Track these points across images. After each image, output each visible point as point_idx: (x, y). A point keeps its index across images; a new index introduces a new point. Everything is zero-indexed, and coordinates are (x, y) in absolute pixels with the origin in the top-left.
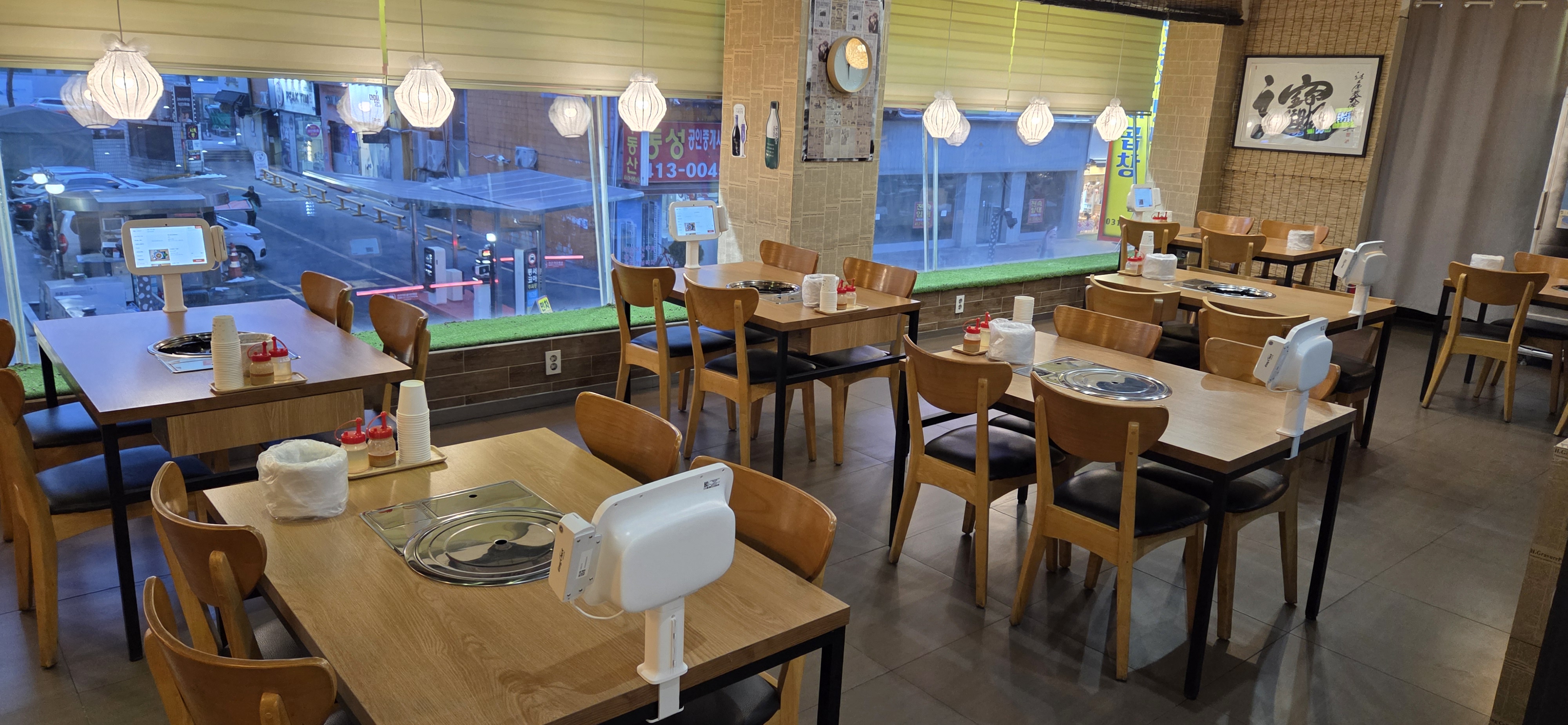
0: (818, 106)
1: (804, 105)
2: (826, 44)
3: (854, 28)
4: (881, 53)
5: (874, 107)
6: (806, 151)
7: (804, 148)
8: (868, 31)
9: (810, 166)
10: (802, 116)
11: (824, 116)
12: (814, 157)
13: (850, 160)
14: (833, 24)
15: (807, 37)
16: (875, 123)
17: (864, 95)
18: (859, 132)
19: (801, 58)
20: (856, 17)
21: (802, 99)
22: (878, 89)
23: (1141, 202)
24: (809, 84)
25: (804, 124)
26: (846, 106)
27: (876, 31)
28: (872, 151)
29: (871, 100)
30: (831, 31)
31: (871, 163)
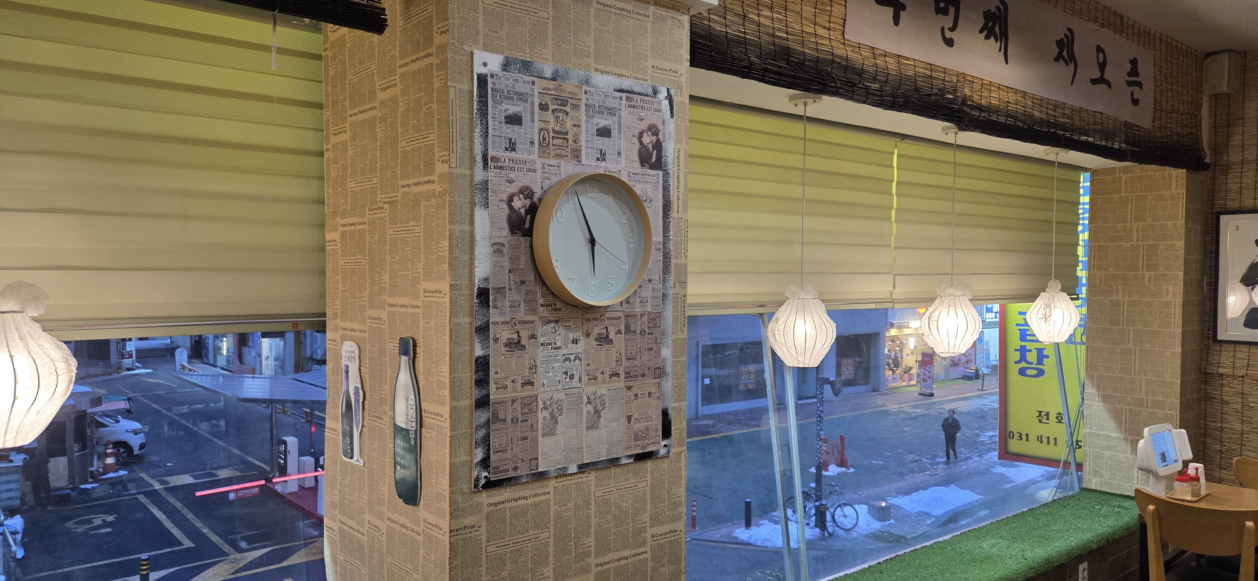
0: (515, 345)
1: (472, 345)
2: (526, 192)
3: (602, 157)
4: (674, 214)
5: (663, 333)
6: (485, 463)
7: (479, 455)
8: (637, 164)
9: (501, 498)
10: (468, 375)
11: (533, 368)
12: (511, 474)
13: (614, 462)
14: (544, 144)
15: (472, 176)
16: (669, 369)
17: (638, 309)
18: (630, 394)
19: (457, 228)
20: (604, 132)
21: (466, 331)
22: (671, 292)
23: (1164, 457)
24: (483, 294)
25: (476, 393)
26: (592, 338)
27: (659, 164)
28: (667, 432)
29: (655, 319)
30: (539, 162)
31: (666, 461)
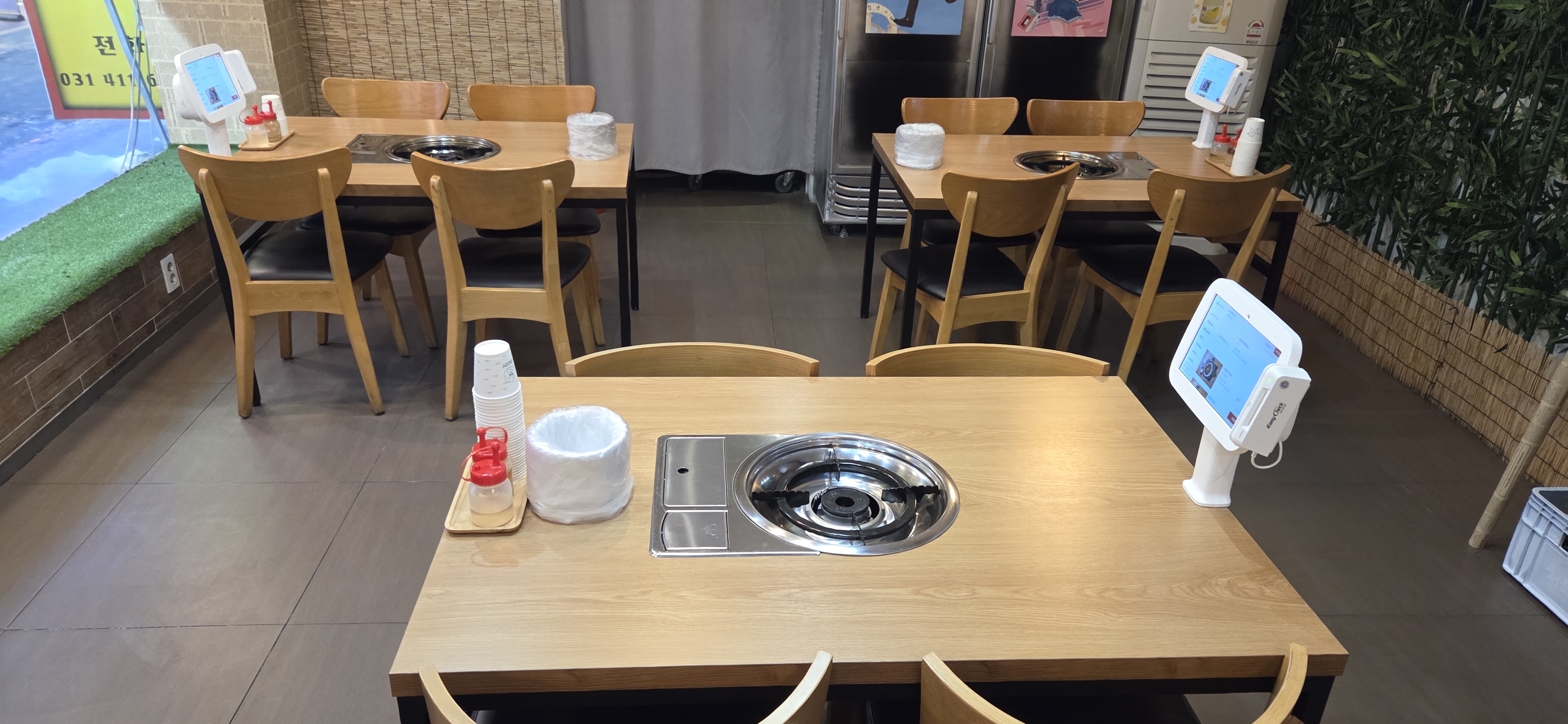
23: (214, 96)
